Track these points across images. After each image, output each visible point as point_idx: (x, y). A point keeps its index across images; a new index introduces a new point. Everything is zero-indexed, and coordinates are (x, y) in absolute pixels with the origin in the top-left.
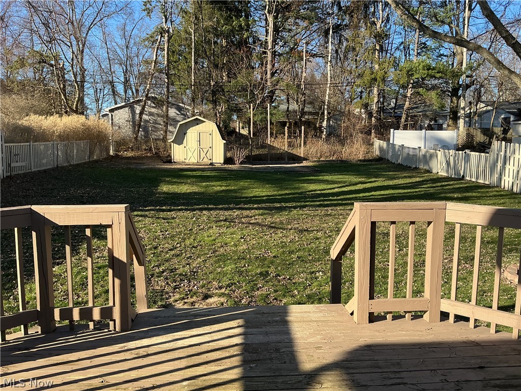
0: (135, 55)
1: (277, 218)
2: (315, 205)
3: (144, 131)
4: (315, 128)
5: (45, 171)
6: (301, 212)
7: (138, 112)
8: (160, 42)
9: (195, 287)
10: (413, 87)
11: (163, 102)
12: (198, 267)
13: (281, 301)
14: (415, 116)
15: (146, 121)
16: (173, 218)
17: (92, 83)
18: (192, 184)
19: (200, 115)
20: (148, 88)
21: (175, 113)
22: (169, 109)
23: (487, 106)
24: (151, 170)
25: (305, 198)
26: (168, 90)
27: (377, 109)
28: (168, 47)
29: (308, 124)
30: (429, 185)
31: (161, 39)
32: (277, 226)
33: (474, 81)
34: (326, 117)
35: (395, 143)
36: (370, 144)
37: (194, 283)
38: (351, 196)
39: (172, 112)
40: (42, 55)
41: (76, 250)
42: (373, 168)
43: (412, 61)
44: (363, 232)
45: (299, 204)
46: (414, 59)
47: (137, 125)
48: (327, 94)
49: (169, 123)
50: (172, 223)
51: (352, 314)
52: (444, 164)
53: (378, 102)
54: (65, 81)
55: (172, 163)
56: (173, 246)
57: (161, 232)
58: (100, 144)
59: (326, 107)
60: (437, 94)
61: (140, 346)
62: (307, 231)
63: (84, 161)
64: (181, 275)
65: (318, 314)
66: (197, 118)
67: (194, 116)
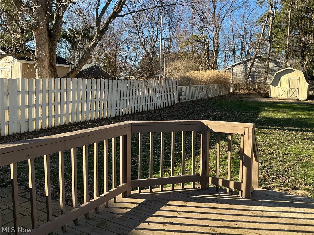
0: (249, 31)
3: (251, 77)
5: (196, 101)
7: (249, 66)
8: (266, 22)
9: (287, 181)
11: (266, 59)
12: (289, 168)
15: (254, 72)
16: (270, 134)
17: (223, 50)
18: (283, 112)
19: (291, 66)
20: (257, 51)
21: (273, 65)
22: (270, 63)
24: (255, 102)
26: (270, 52)
28: (272, 24)
31: (267, 20)
37: (286, 178)
39: (272, 65)
40: (197, 37)
41: (213, 146)
47: (248, 74)
49: (269, 72)
50: (269, 136)
54: (208, 51)
55: (269, 98)
56: (271, 152)
57: (263, 141)
58: (225, 86)
61: (257, 210)
63: (216, 96)
64: (276, 171)
66: (289, 69)
67: (287, 67)
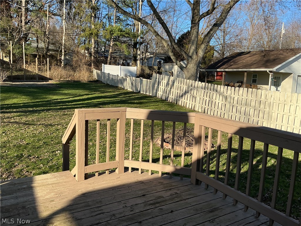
1: (30, 118)
2: (57, 108)
4: (57, 60)
6: (47, 113)
10: (114, 41)
13: (31, 172)
14: (115, 57)
23: (151, 54)
25: (50, 104)
27: (94, 52)
29: (52, 57)
30: (123, 96)
32: (30, 123)
33: (144, 40)
34: (63, 54)
35: (105, 72)
36: (91, 72)
38: (80, 103)
42: (93, 86)
43: (112, 26)
44: (80, 127)
45: (45, 108)
46: (114, 25)
48: (64, 39)
51: (75, 176)
52: (130, 85)
53: (94, 47)
59: (63, 47)
60: (126, 46)
62: (51, 125)
65: (53, 179)
